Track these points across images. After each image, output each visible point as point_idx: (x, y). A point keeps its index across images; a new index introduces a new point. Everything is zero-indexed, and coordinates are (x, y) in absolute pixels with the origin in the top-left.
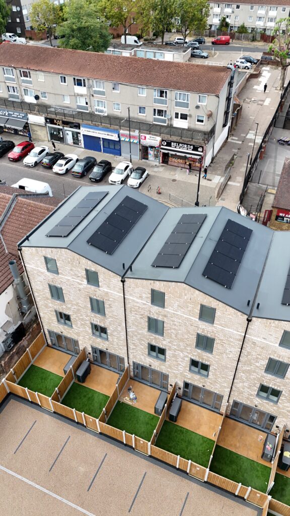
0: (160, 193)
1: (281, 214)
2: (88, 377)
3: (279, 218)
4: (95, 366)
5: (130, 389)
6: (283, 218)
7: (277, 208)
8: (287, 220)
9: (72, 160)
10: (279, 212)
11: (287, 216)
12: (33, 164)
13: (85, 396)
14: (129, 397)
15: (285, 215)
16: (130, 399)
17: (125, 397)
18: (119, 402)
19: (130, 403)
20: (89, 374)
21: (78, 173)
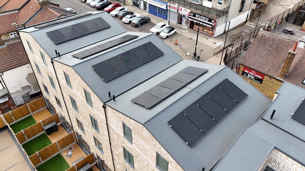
0: (177, 44)
1: (246, 71)
2: (54, 133)
3: (245, 74)
4: (63, 128)
5: (70, 149)
6: (247, 74)
7: (243, 65)
8: (250, 77)
9: (136, 16)
10: (244, 69)
11: (250, 73)
12: (114, 15)
13: (43, 143)
14: (67, 153)
15: (249, 72)
16: (67, 155)
17: (66, 152)
18: (60, 154)
19: (65, 157)
20: (56, 131)
21: (134, 24)
